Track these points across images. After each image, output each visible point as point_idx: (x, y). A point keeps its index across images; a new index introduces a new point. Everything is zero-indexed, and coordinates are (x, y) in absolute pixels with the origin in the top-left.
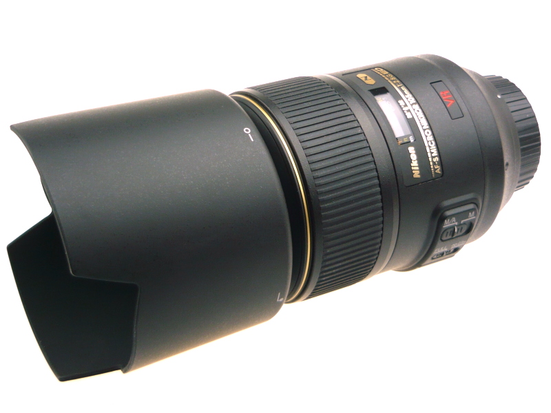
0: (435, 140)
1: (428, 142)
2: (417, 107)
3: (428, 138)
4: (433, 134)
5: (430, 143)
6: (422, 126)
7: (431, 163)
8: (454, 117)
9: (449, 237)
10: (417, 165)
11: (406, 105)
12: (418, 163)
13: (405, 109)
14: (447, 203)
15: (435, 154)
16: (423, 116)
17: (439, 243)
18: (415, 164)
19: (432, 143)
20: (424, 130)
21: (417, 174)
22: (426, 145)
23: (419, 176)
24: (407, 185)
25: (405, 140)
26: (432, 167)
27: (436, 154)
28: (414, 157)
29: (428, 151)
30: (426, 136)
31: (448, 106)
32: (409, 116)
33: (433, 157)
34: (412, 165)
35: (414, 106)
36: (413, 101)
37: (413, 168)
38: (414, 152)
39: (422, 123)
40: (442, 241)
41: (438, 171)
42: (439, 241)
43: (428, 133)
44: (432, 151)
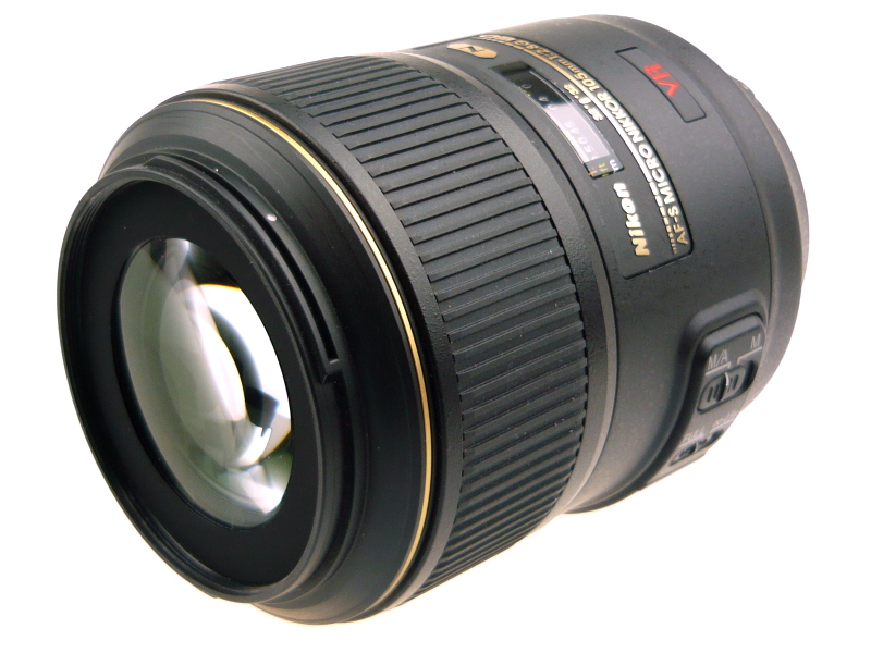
0: (663, 166)
1: (650, 170)
2: (605, 96)
3: (648, 163)
4: (656, 153)
5: (654, 172)
6: (631, 137)
7: (666, 221)
8: (688, 118)
9: (713, 401)
10: (638, 225)
11: (582, 94)
12: (641, 220)
13: (583, 101)
14: (704, 317)
15: (670, 199)
16: (625, 115)
17: (696, 418)
18: (633, 222)
19: (659, 174)
20: (637, 145)
21: (641, 247)
22: (649, 178)
23: (646, 252)
24: (626, 275)
25: (603, 169)
26: (669, 229)
27: (673, 200)
28: (628, 205)
29: (655, 192)
30: (645, 159)
31: (669, 94)
32: (597, 116)
33: (668, 206)
34: (629, 224)
35: (599, 95)
36: (594, 85)
37: (632, 233)
38: (627, 194)
39: (629, 131)
40: (702, 412)
41: (683, 239)
42: (696, 412)
43: (646, 151)
44: (663, 191)
